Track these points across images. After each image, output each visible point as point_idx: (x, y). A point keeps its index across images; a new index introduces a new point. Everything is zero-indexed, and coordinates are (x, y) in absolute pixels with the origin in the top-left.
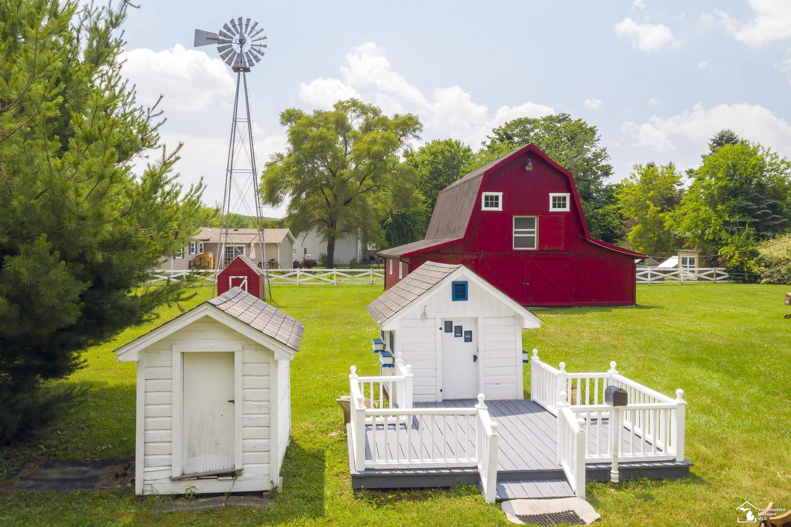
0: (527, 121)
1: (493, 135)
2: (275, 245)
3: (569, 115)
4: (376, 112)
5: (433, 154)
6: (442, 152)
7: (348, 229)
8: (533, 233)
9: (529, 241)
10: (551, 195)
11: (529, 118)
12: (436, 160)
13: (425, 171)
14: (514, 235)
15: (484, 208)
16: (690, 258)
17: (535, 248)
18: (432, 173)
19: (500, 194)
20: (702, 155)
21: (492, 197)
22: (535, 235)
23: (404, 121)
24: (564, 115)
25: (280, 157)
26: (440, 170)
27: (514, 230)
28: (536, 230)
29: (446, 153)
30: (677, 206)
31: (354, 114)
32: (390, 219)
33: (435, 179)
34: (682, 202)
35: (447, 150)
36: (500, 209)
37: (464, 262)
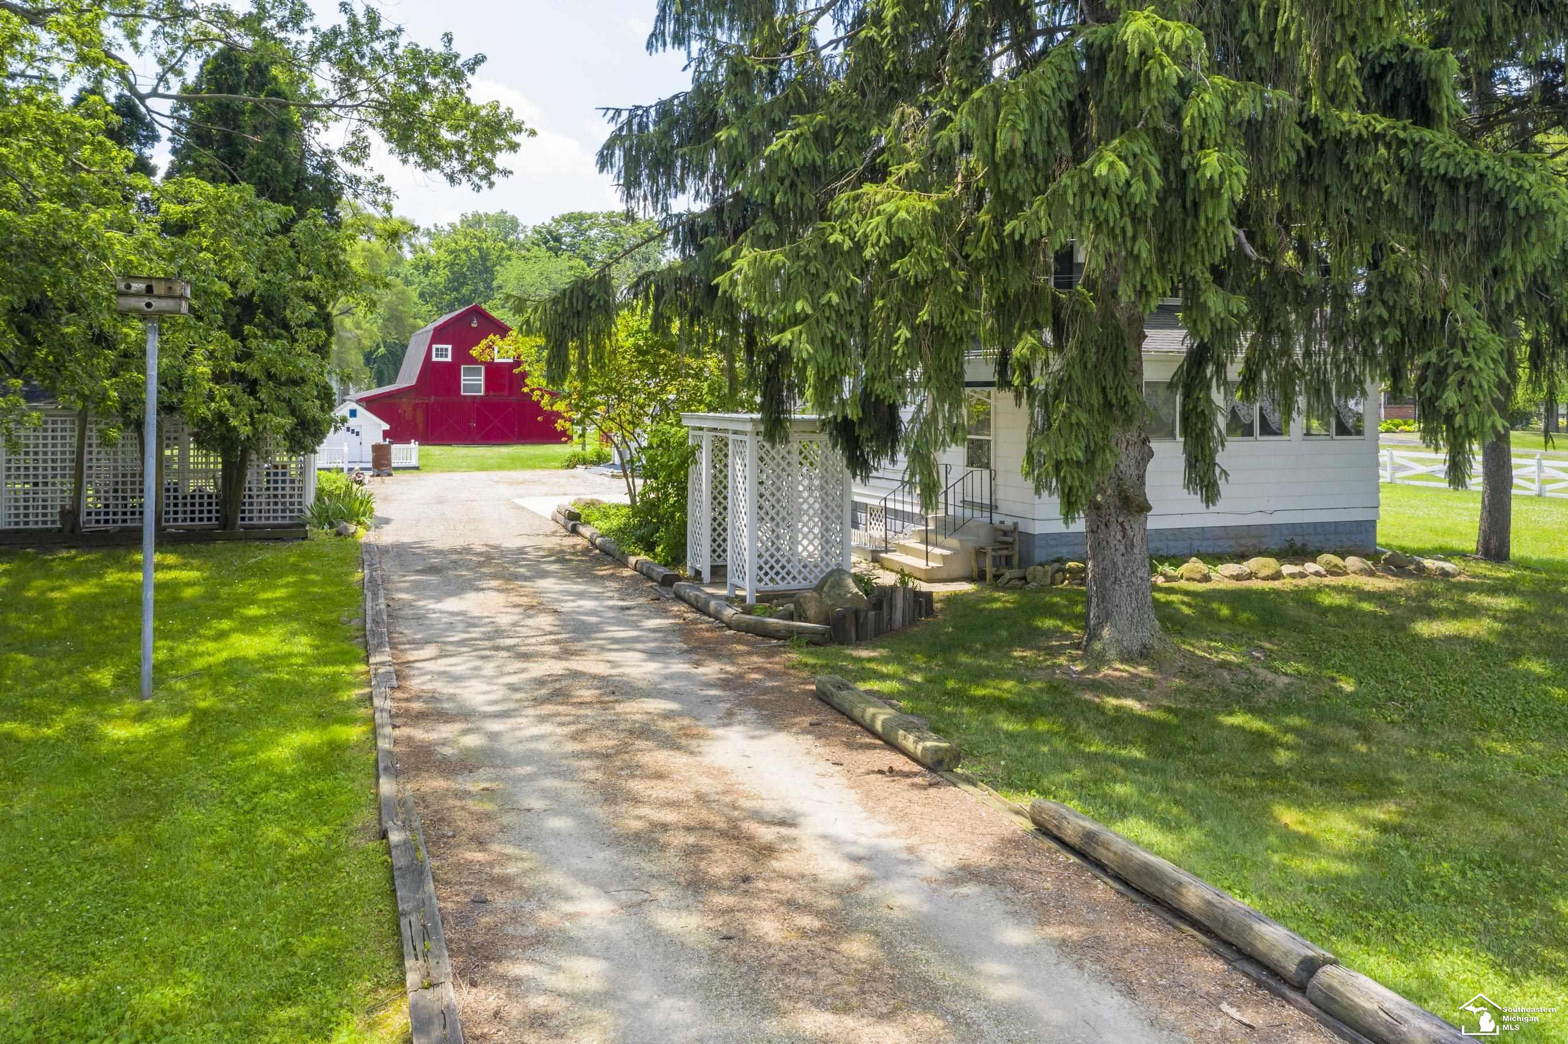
8: (480, 380)
9: (477, 388)
10: (497, 348)
12: (458, 261)
14: (463, 382)
15: (434, 359)
17: (482, 393)
19: (450, 347)
21: (441, 349)
22: (482, 383)
26: (465, 276)
27: (462, 377)
28: (482, 378)
32: (382, 349)
36: (449, 359)
37: (416, 406)
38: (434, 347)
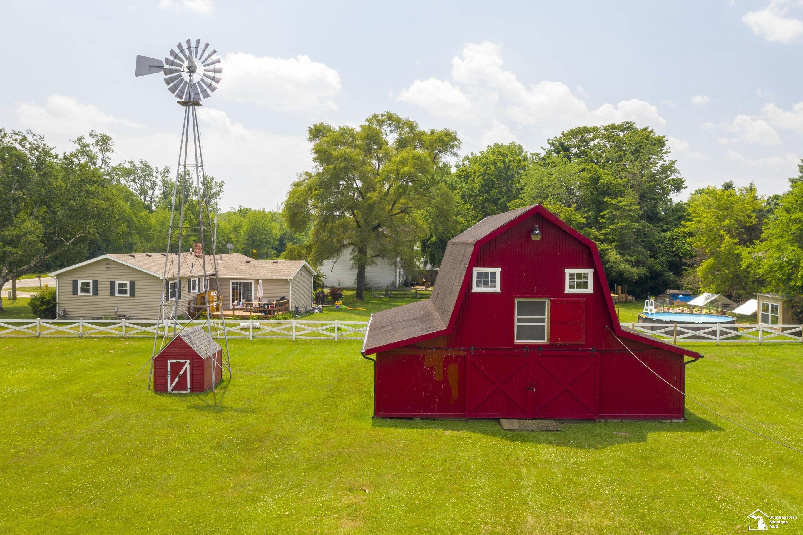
0: (586, 130)
1: (548, 147)
2: (286, 281)
3: (634, 123)
4: (412, 126)
5: (484, 165)
6: (494, 163)
7: (382, 253)
8: (543, 321)
9: (538, 332)
10: (568, 272)
11: (588, 126)
12: (488, 172)
13: (477, 183)
14: (516, 324)
15: (475, 289)
16: (772, 305)
17: (545, 341)
18: (483, 186)
19: (498, 271)
20: (790, 179)
21: (486, 274)
22: (546, 324)
23: (440, 137)
24: (628, 123)
25: (308, 175)
26: (493, 182)
27: (516, 317)
28: (546, 317)
29: (499, 163)
30: (757, 241)
31: (389, 129)
32: (434, 238)
33: (487, 192)
34: (763, 236)
35: (500, 160)
36: (497, 289)
37: (448, 360)
38: (476, 270)
